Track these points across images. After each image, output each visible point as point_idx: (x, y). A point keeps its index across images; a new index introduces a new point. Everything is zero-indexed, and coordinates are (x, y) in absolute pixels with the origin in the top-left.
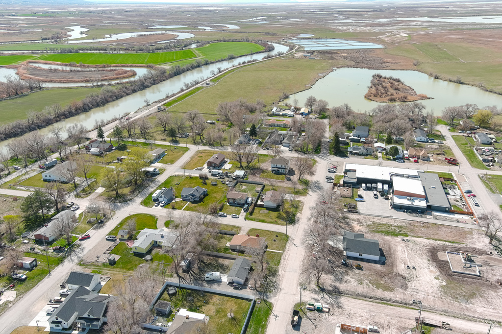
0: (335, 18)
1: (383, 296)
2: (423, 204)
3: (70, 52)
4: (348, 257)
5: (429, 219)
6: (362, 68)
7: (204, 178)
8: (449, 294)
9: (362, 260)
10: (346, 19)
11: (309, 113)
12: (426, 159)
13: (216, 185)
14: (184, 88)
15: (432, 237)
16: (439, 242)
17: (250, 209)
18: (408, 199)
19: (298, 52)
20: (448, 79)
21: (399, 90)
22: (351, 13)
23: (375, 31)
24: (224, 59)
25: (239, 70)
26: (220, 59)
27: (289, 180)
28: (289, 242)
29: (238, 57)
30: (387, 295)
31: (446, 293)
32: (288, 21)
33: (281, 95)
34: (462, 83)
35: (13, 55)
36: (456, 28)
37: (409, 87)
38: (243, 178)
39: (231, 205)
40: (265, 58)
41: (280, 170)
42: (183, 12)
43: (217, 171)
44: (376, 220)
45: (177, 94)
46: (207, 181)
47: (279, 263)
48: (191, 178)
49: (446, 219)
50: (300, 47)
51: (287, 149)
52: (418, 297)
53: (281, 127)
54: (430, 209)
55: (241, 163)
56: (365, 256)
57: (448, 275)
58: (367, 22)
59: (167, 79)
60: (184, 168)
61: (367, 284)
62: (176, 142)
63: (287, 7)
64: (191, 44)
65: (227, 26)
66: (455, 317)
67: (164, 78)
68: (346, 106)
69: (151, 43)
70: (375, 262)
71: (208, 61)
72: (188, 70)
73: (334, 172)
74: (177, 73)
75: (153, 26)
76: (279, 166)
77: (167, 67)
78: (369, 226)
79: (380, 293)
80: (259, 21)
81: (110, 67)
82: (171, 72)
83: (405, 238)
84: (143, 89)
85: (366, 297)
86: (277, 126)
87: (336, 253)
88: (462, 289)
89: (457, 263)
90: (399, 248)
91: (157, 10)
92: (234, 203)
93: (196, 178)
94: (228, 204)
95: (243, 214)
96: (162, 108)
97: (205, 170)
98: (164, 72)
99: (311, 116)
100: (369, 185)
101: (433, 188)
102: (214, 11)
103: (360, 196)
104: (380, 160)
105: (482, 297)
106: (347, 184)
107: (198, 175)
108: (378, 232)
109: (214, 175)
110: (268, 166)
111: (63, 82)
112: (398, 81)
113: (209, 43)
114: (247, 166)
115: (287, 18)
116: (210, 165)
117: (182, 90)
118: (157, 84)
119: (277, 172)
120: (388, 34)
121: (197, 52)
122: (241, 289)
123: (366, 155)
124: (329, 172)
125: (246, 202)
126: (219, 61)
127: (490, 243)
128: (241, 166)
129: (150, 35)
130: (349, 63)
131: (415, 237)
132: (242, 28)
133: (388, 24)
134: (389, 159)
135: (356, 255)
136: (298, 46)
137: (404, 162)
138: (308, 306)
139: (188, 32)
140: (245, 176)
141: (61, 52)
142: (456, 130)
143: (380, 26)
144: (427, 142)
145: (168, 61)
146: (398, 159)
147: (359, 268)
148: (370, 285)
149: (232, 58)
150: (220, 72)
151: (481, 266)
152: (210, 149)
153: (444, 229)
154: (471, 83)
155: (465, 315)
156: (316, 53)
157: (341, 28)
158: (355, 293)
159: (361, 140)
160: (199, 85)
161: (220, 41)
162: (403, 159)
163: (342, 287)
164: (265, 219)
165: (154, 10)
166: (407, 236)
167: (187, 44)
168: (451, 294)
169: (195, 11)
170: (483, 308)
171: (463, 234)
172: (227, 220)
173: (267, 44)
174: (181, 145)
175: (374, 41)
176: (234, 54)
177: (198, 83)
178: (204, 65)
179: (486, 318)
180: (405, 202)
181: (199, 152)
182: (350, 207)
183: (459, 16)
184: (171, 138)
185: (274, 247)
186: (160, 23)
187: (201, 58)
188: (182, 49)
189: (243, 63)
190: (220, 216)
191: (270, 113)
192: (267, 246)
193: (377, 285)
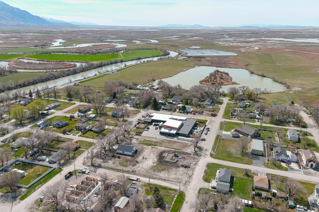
0: (224, 37)
1: (120, 169)
2: (174, 132)
3: (46, 54)
4: (118, 153)
5: (175, 139)
6: (212, 66)
7: (72, 117)
8: (153, 169)
9: (123, 155)
10: (229, 38)
11: (158, 89)
12: (201, 113)
13: (77, 121)
15: (168, 147)
16: (169, 149)
17: (85, 132)
18: (168, 130)
19: (182, 56)
20: (257, 74)
21: (223, 79)
22: (236, 34)
23: (241, 45)
24: (133, 59)
25: (138, 65)
26: (131, 59)
27: (118, 120)
28: (93, 146)
29: (143, 58)
30: (123, 168)
31: (152, 169)
32: (192, 39)
33: (151, 79)
34: (264, 77)
35: (12, 54)
36: (294, 45)
37: (231, 78)
38: (93, 118)
39: (77, 130)
40: (159, 59)
41: (116, 115)
42: (130, 32)
43: (81, 114)
44: (147, 139)
45: (91, 77)
46: (72, 119)
47: (80, 154)
48: (65, 117)
49: (183, 140)
50: (186, 53)
51: (129, 105)
52: (137, 169)
53: (136, 95)
54: (178, 135)
55: (97, 111)
56: (125, 153)
57: (160, 162)
58: (241, 40)
59: (92, 69)
60: (65, 113)
61: (117, 164)
62: (71, 100)
63: (198, 30)
64: (121, 51)
65: (151, 40)
66: (146, 177)
67: (90, 69)
68: (179, 86)
69: (96, 50)
70: (129, 156)
71: (122, 60)
72: (108, 64)
73: (145, 117)
74: (101, 66)
75: (106, 40)
76: (115, 113)
78: (141, 141)
79: (121, 168)
80: (174, 38)
81: (64, 62)
82: (96, 65)
83: (153, 147)
84: (74, 74)
85: (112, 169)
86: (134, 95)
87: (113, 151)
88: (161, 168)
90: (147, 151)
91: (116, 30)
92: (79, 129)
93: (68, 117)
94: (75, 129)
95: (80, 133)
96: (77, 84)
97: (76, 115)
98: (92, 65)
99: (158, 90)
100: (156, 123)
101: (188, 125)
102: (150, 32)
103: (148, 128)
104: (176, 112)
105: (167, 170)
106: (145, 122)
107: (70, 116)
108: (143, 144)
109: (78, 116)
110: (110, 113)
111: (32, 69)
112: (227, 74)
113: (132, 50)
114: (100, 113)
115: (193, 36)
116: (80, 111)
117: (96, 75)
118: (85, 71)
119: (113, 116)
120: (247, 48)
121: (121, 55)
122: (52, 164)
123: (170, 110)
124: (143, 117)
125: (85, 129)
126: (130, 60)
127: (195, 150)
128: (97, 113)
130: (208, 63)
131: (160, 146)
132: (159, 42)
133: (253, 41)
134: (181, 113)
135: (121, 152)
136: (184, 53)
137: (187, 114)
138: (79, 171)
139: (124, 44)
140: (95, 117)
141: (41, 54)
142: (232, 100)
143: (247, 43)
144: (210, 105)
145: (100, 59)
146: (185, 113)
147: (119, 158)
148: (118, 164)
149: (139, 59)
150: (126, 66)
151: (180, 159)
152: (87, 104)
153: (178, 144)
154: (269, 76)
155: (152, 177)
156: (192, 57)
157: (221, 43)
158: (107, 167)
159: (173, 103)
160: (108, 73)
161: (140, 49)
163: (103, 164)
164: (89, 136)
165: (112, 31)
166: (156, 146)
167: (118, 50)
168: (154, 169)
169: (138, 32)
170: (164, 175)
171: (186, 146)
172: (70, 136)
173: (167, 51)
174: (73, 102)
175: (235, 52)
176: (141, 57)
178: (120, 62)
179: (161, 178)
181: (80, 105)
182: (138, 133)
183: (304, 38)
184: (69, 98)
185: (84, 148)
186: (111, 38)
187: (122, 57)
188: (113, 53)
189: (143, 62)
190: (67, 134)
191: (135, 88)
192: (80, 147)
193: (121, 164)
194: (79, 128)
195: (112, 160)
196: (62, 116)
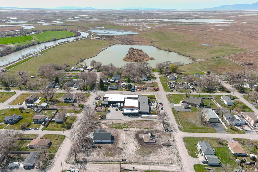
0: (117, 19)
1: (108, 160)
2: (137, 111)
4: (95, 143)
5: (140, 118)
6: (125, 44)
7: (22, 109)
8: (140, 154)
9: (102, 143)
10: (122, 19)
11: (92, 69)
12: (145, 89)
13: (29, 112)
14: (21, 58)
15: (139, 127)
16: (142, 129)
17: (46, 124)
18: (130, 110)
19: (94, 36)
20: (164, 49)
21: (141, 56)
22: (125, 16)
23: (135, 25)
24: (50, 41)
25: (58, 46)
26: (48, 41)
27: (73, 105)
28: (65, 139)
29: (58, 39)
30: (111, 159)
31: (138, 153)
32: (91, 20)
33: (79, 60)
34: (170, 51)
36: (173, 24)
37: (146, 54)
38: (46, 107)
39: (35, 123)
40: (74, 40)
41: (69, 100)
42: (30, 14)
43: (31, 104)
44: (114, 122)
45: (16, 61)
46: (23, 111)
47: (57, 151)
48: (13, 110)
49: (147, 118)
50: (95, 33)
51: (76, 89)
52: (125, 157)
53: (75, 77)
54: (140, 113)
55: (46, 99)
56: (104, 141)
57: (142, 144)
58: (133, 20)
59: (12, 53)
60: (10, 104)
61: (102, 155)
62: (9, 89)
63: (92, 12)
64: (31, 32)
65: (56, 22)
66: (140, 164)
67: (10, 52)
68: (112, 65)
69: (5, 32)
70: (108, 143)
71: (39, 42)
72: (26, 47)
73: (99, 99)
74: (19, 49)
75: (9, 21)
76: (68, 98)
77: (12, 46)
78: (110, 125)
79: (108, 158)
80: (75, 19)
82: (14, 49)
83: (126, 129)
85: (100, 161)
86: (73, 77)
87: (90, 141)
88: (146, 150)
89: (147, 138)
90: (122, 134)
91: (14, 12)
93: (17, 109)
94: (33, 122)
95: (42, 127)
96: (4, 70)
97: (24, 105)
98: (10, 48)
99: (93, 70)
100: (114, 104)
101: (144, 103)
102: (50, 13)
103: (109, 111)
104: (123, 91)
105: (154, 152)
106: (103, 105)
107: (18, 108)
108: (114, 128)
109: (28, 107)
110: (62, 99)
112: (141, 51)
113: (43, 31)
114: (50, 100)
115: (92, 18)
116: (27, 101)
117: (20, 59)
118: (4, 56)
119: (67, 102)
120: (141, 27)
121: (34, 37)
123: (117, 89)
124: (96, 99)
125: (45, 121)
126: (47, 42)
127: (164, 126)
128: (47, 100)
129: (5, 27)
130: (119, 42)
131: (131, 128)
132: (64, 23)
133: (142, 22)
134: (128, 90)
135: (99, 141)
136: (94, 33)
137: (134, 91)
139: (31, 25)
140: (48, 105)
142: (162, 74)
143: (138, 23)
144: (148, 81)
145: (15, 42)
146: (131, 90)
147: (100, 147)
148: (103, 155)
149: (55, 40)
150: (46, 48)
151: (157, 138)
152: (30, 92)
153: (145, 122)
154: (174, 51)
155: (145, 162)
156: (103, 37)
157: (119, 24)
158: (94, 161)
159: (116, 82)
160: (31, 56)
161: (50, 30)
162: (134, 90)
163: (88, 159)
164: (54, 128)
165: (10, 12)
166: (127, 128)
167: (29, 32)
168: (141, 153)
169: (38, 13)
170: (153, 158)
171: (153, 123)
172: (32, 132)
173: (77, 32)
174: (12, 91)
175: (134, 31)
176: (57, 38)
177: (31, 55)
178: (37, 44)
179: (154, 162)
180: (129, 111)
181: (22, 94)
182: (102, 117)
183: (176, 18)
184: (5, 88)
185: (56, 143)
186: (14, 20)
187: (36, 40)
188: (25, 35)
189: (61, 43)
190: (27, 130)
191: (70, 70)
192: (51, 143)
193: (107, 155)
194: (37, 121)
195: (95, 151)
196: (8, 109)
